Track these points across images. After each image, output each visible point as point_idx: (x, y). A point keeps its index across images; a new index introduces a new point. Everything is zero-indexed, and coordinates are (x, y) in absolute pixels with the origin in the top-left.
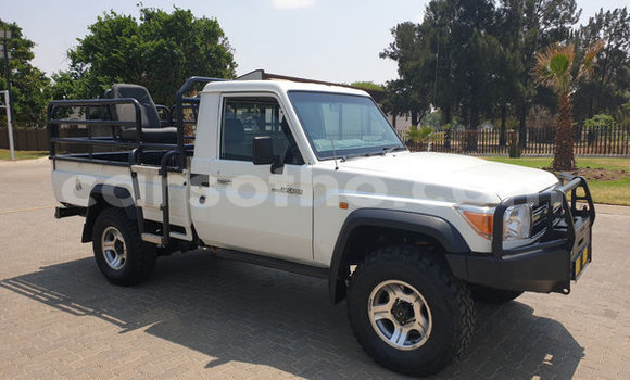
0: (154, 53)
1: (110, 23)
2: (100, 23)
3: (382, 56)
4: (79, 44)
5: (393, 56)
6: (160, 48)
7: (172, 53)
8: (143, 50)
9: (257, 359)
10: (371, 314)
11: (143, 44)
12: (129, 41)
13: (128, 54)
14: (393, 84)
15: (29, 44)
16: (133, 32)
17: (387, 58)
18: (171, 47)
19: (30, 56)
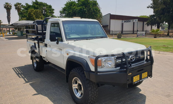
0: (79, 11)
1: (69, 3)
2: (67, 3)
3: (148, 7)
4: (62, 9)
5: (151, 7)
6: (81, 9)
7: (84, 10)
8: (77, 10)
9: (45, 95)
10: (73, 86)
11: (77, 8)
12: (73, 7)
13: (73, 11)
14: (152, 16)
15: (53, 10)
16: (75, 5)
17: (150, 8)
18: (84, 9)
19: (53, 13)
